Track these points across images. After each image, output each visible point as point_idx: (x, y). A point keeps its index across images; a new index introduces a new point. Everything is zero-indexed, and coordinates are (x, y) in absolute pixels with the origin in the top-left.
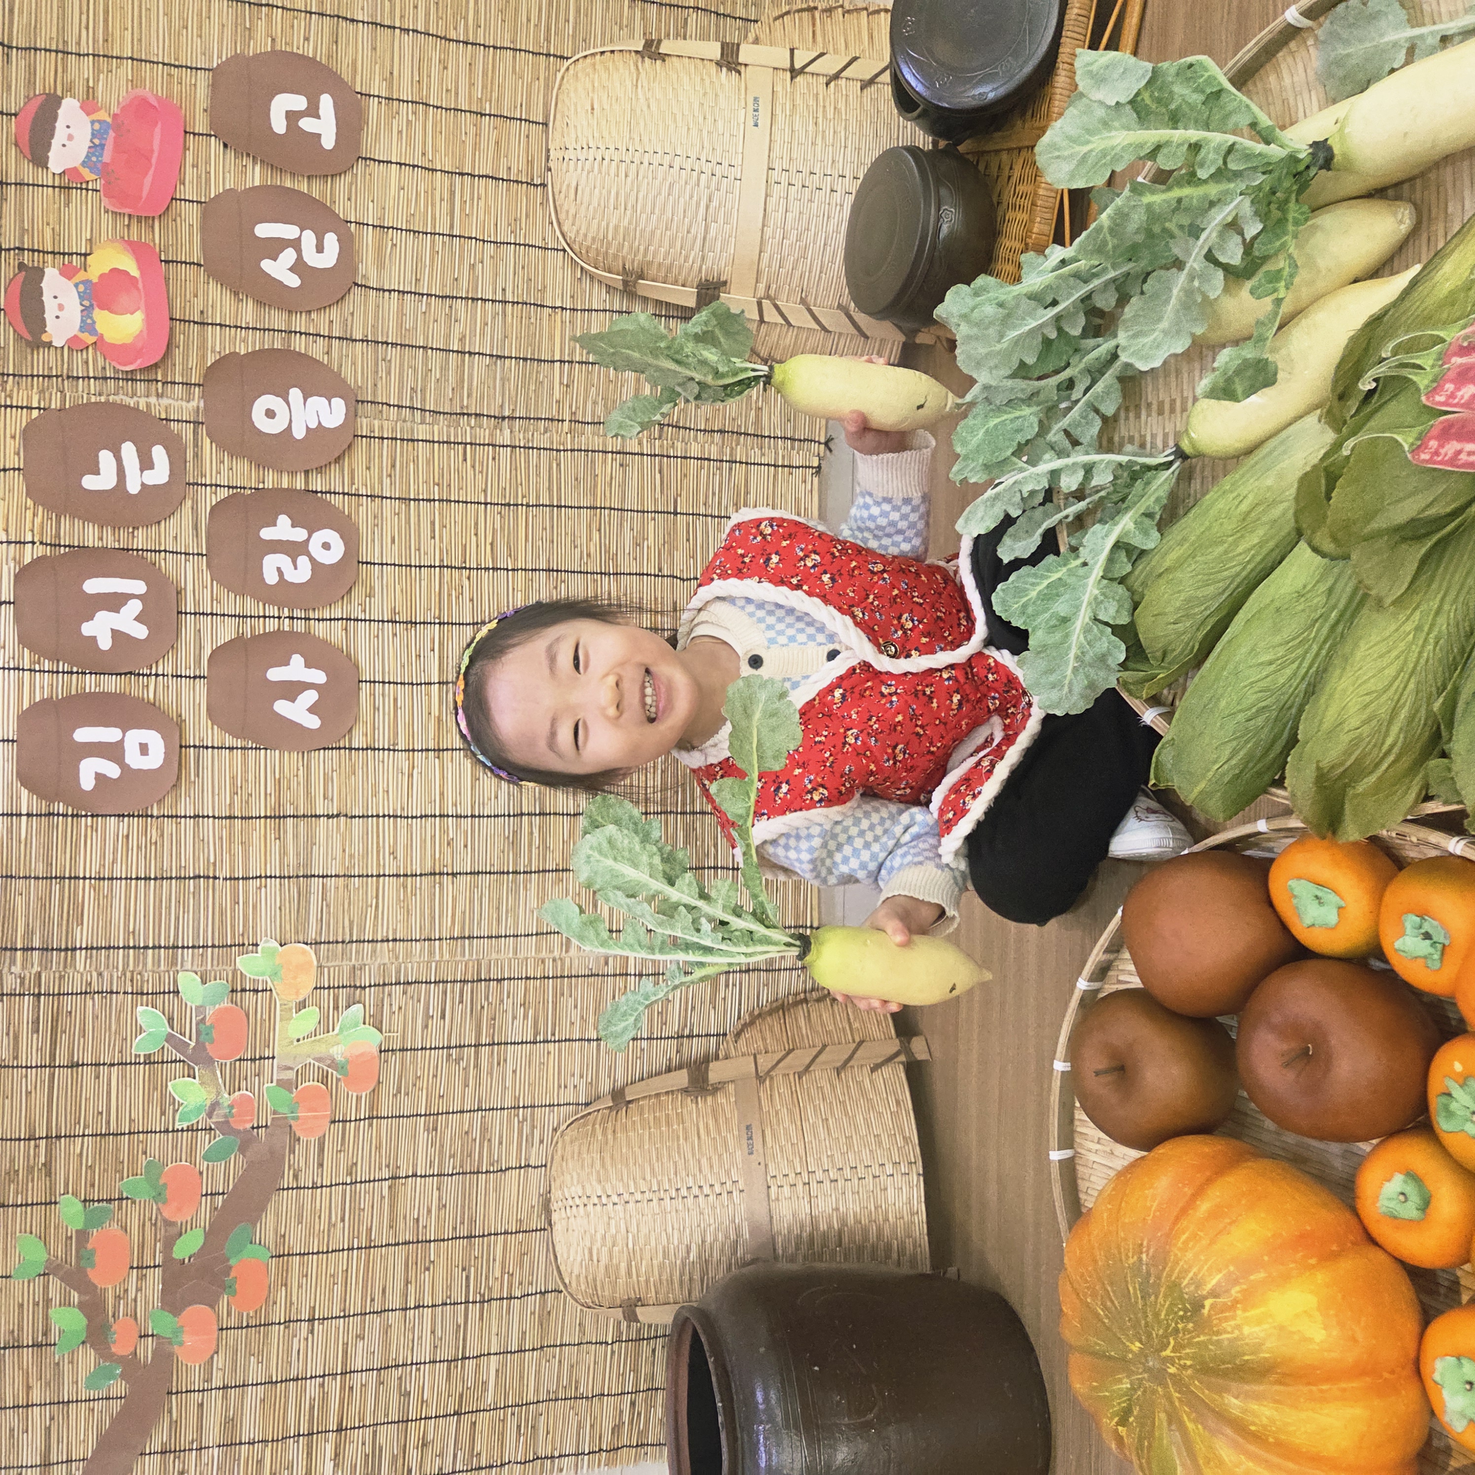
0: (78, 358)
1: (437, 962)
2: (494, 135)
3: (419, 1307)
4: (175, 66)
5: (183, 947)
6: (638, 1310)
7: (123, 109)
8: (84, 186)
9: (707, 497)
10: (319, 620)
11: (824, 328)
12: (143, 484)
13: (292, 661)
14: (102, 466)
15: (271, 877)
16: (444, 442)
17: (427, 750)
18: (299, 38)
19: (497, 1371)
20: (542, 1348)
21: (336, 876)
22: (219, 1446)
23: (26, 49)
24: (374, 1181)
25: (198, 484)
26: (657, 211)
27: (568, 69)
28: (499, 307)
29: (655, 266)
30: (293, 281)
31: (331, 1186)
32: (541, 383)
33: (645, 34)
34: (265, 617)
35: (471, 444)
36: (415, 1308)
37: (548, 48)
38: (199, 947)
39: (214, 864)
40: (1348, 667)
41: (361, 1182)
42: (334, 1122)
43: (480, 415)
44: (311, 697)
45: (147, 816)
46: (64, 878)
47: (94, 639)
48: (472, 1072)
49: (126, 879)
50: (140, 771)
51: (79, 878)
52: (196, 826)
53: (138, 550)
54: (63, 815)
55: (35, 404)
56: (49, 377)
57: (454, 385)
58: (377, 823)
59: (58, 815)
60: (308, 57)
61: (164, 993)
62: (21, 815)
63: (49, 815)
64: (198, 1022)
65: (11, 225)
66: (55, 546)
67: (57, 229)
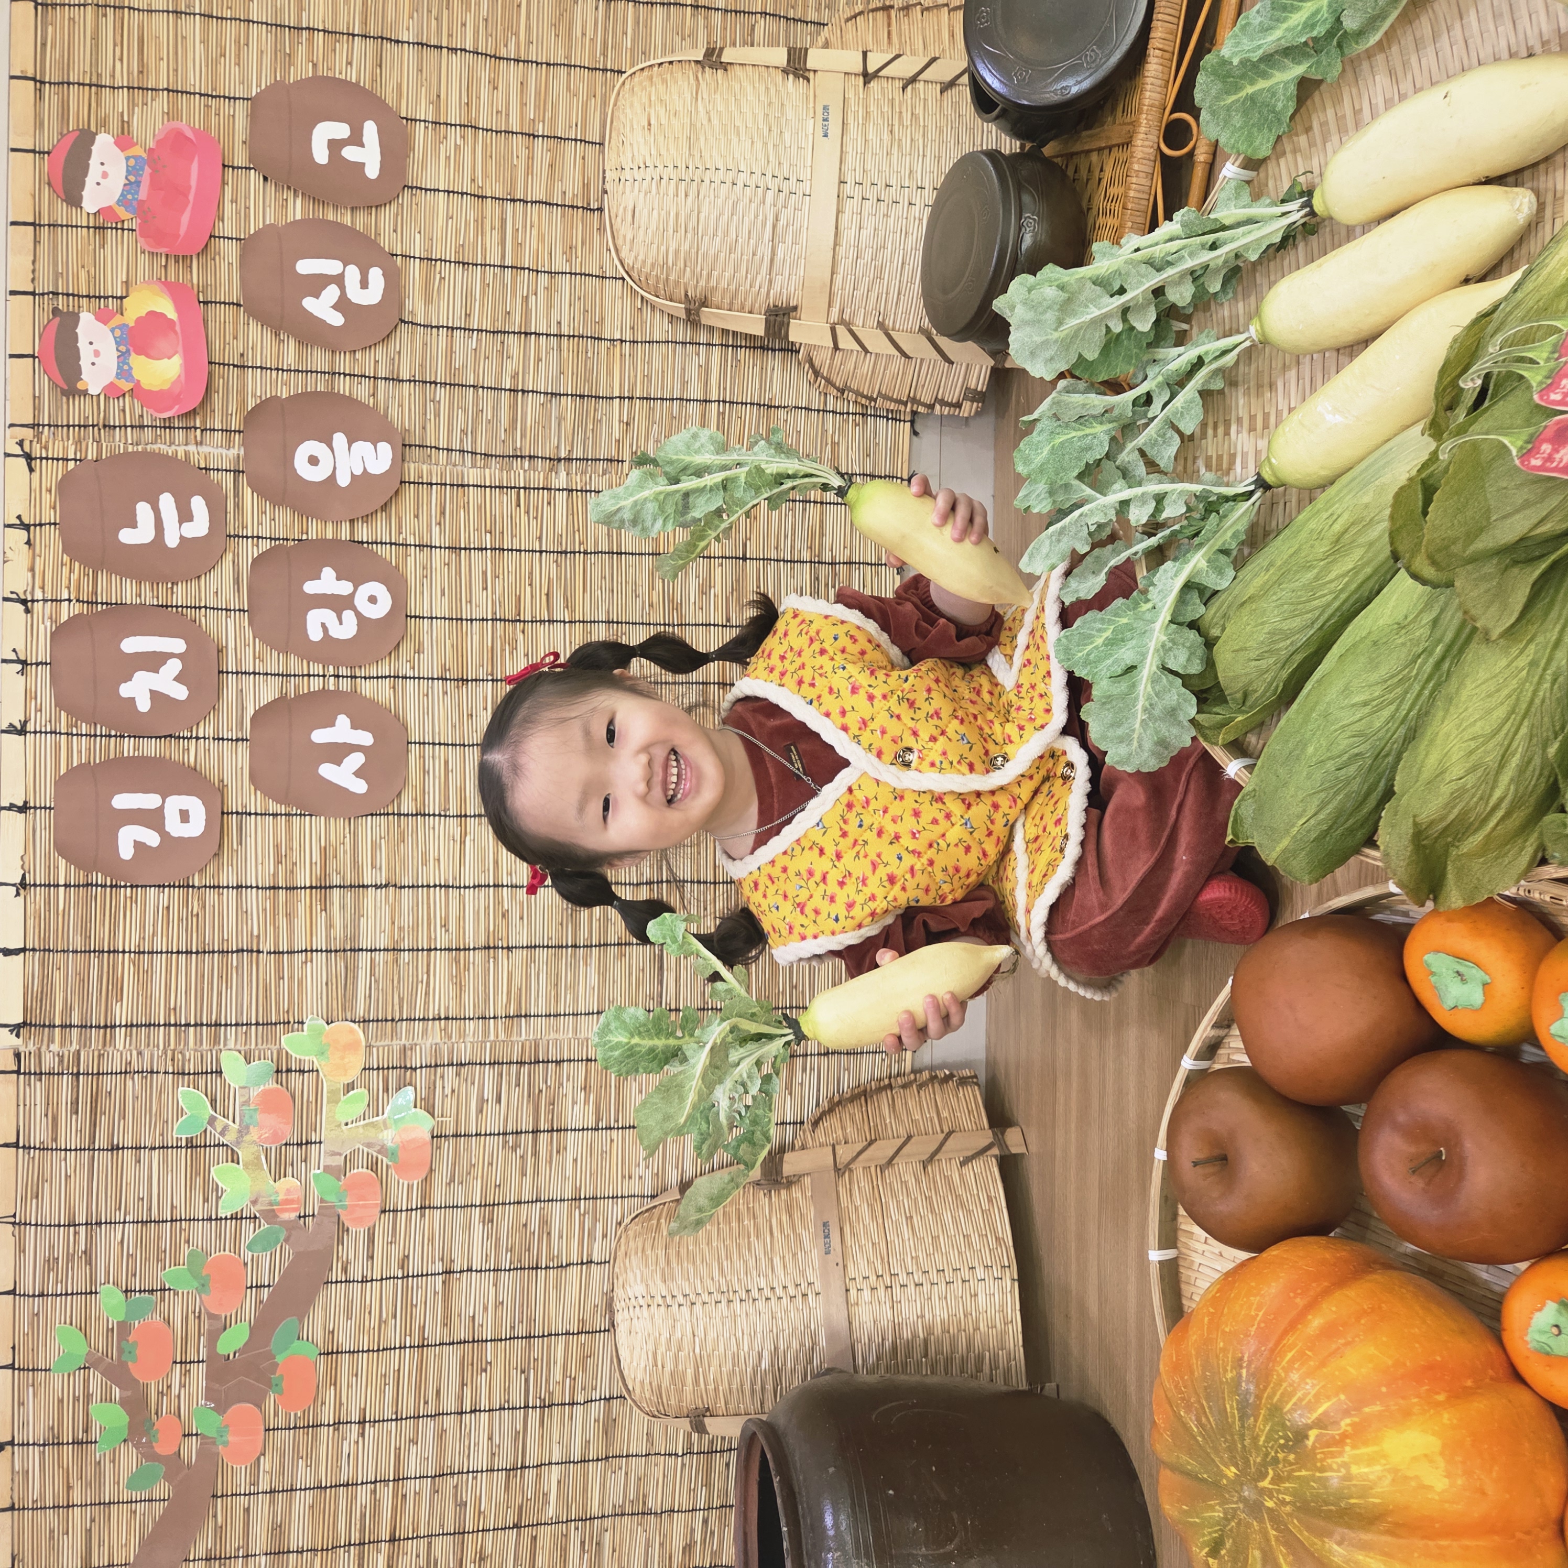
0: (115, 406)
1: (491, 1042)
2: (547, 157)
3: (475, 1411)
4: (213, 97)
5: (226, 1025)
6: (707, 1421)
7: (159, 143)
8: (119, 226)
9: (779, 542)
10: (365, 678)
11: (903, 353)
12: (182, 537)
13: (338, 722)
14: (139, 518)
15: (317, 951)
16: (496, 487)
18: (341, 63)
19: (559, 1482)
20: (607, 1458)
21: (384, 950)
22: (266, 1554)
23: (59, 84)
24: (427, 1275)
25: (238, 536)
26: (719, 233)
27: (624, 83)
28: (553, 341)
29: (719, 292)
30: (337, 319)
31: (382, 1279)
32: (601, 421)
33: (708, 43)
34: (309, 675)
35: (525, 488)
36: (471, 1412)
37: (605, 63)
38: (242, 1025)
39: (258, 937)
40: (1452, 710)
41: (413, 1276)
42: (384, 1211)
43: (534, 457)
44: (356, 760)
45: (188, 886)
46: (103, 951)
47: (132, 700)
48: (530, 1160)
49: (167, 952)
50: (181, 839)
51: (118, 952)
52: (239, 897)
53: (177, 607)
54: (101, 886)
55: (71, 456)
56: (85, 426)
57: (507, 427)
58: (428, 894)
59: (97, 885)
60: (350, 82)
61: (207, 1073)
62: (58, 886)
63: (88, 885)
64: (242, 1104)
65: (44, 268)
66: (92, 603)
67: (92, 272)
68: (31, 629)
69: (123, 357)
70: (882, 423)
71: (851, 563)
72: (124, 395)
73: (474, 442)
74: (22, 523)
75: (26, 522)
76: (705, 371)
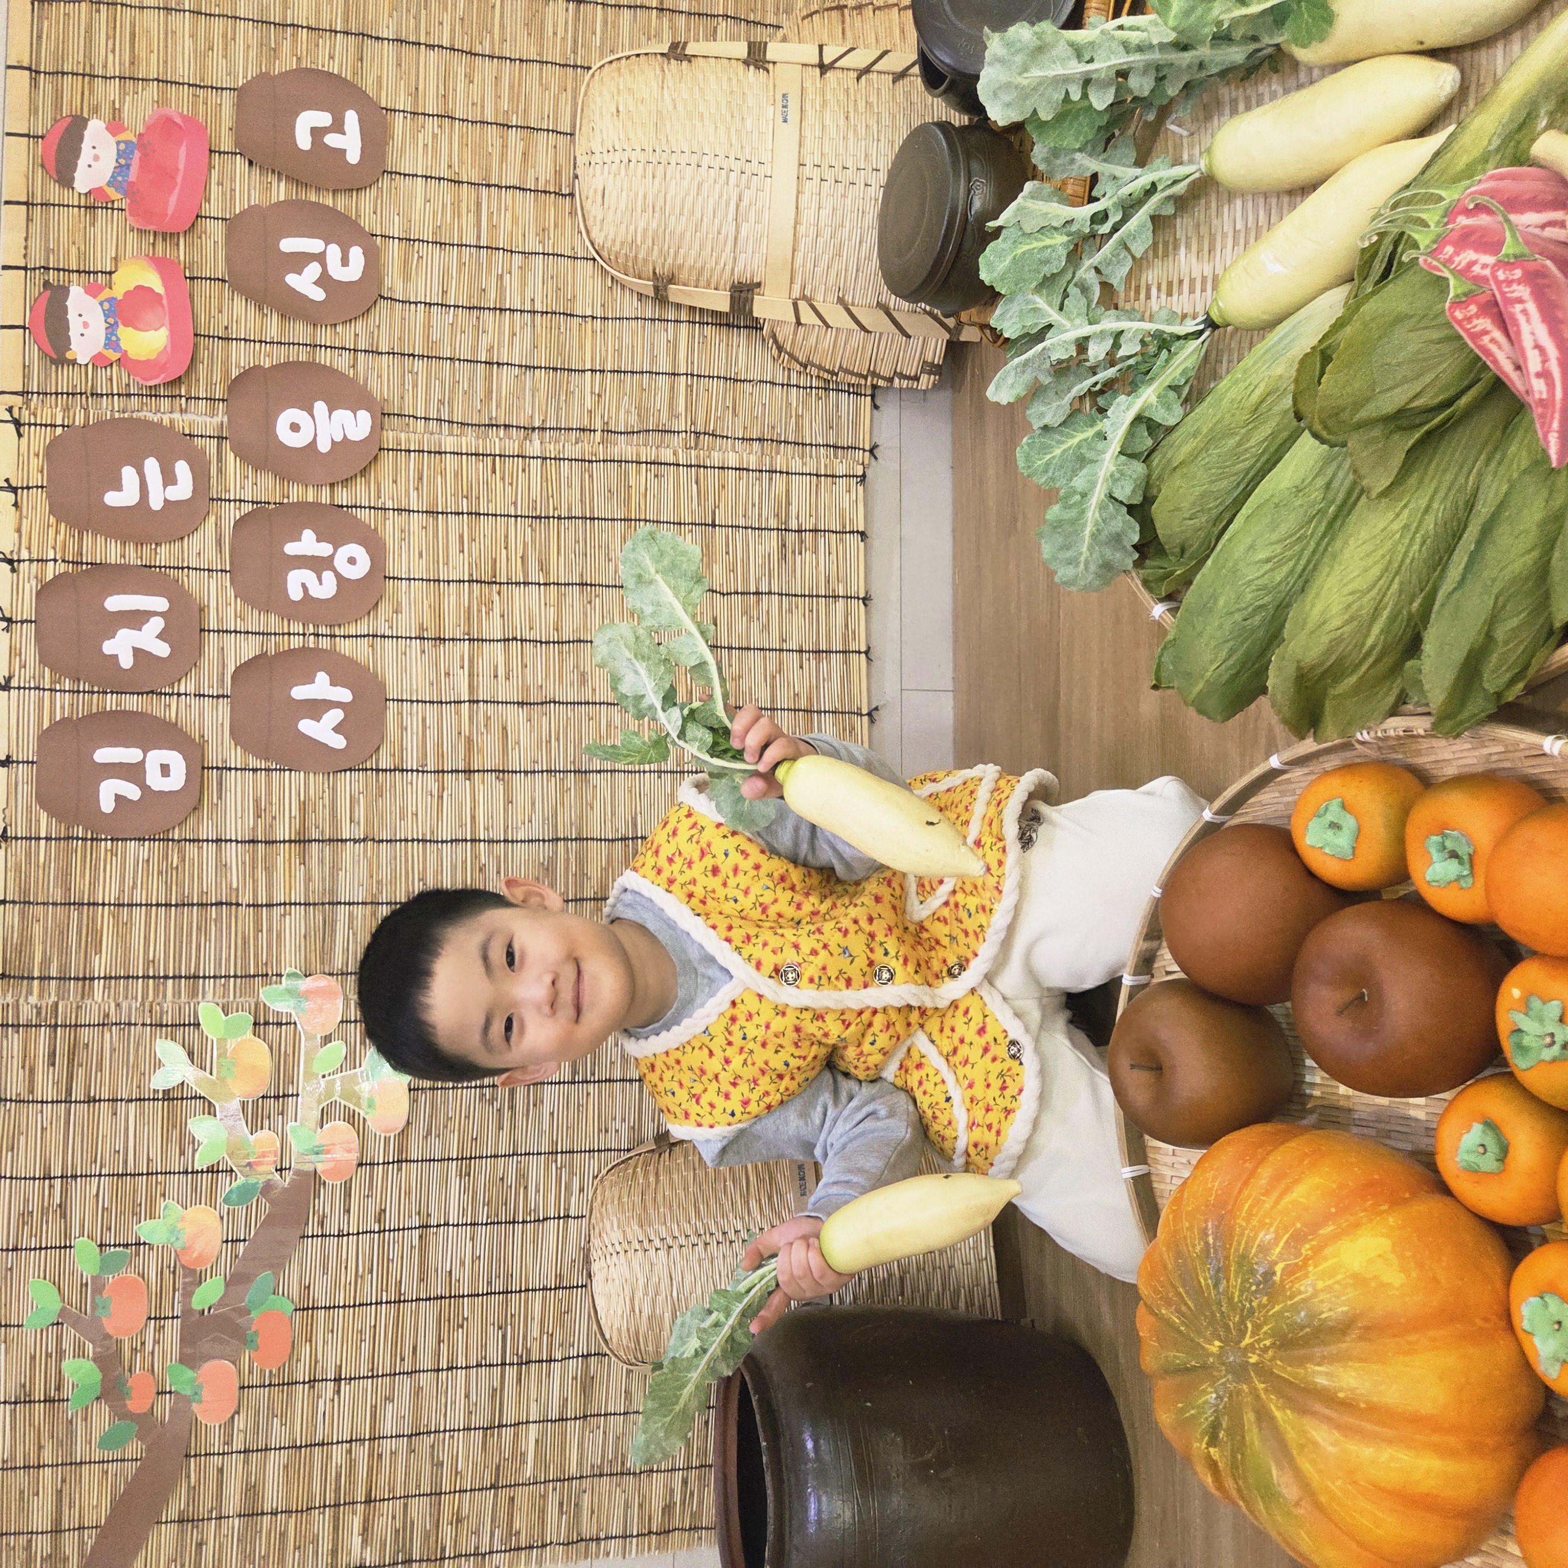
0: (103, 375)
2: (520, 146)
3: (452, 1368)
4: (201, 87)
5: (204, 977)
9: (747, 510)
10: (344, 637)
11: (863, 328)
12: (166, 500)
13: (317, 680)
14: (124, 482)
15: (295, 904)
16: (471, 454)
17: (457, 771)
18: (324, 57)
19: (537, 1441)
20: (585, 1417)
21: (363, 903)
22: (240, 1516)
23: (53, 73)
24: (404, 1229)
25: (221, 500)
26: (685, 213)
27: (593, 75)
28: (528, 317)
29: (686, 269)
30: (318, 295)
31: (358, 1234)
32: (573, 393)
33: (673, 39)
34: (289, 634)
35: (500, 456)
36: (448, 1369)
37: (575, 60)
38: (221, 977)
39: (237, 889)
41: (390, 1231)
42: (360, 1165)
43: (509, 426)
44: (336, 716)
45: (168, 840)
46: (83, 904)
47: (115, 657)
48: (507, 1114)
49: (146, 905)
50: (161, 793)
51: (98, 904)
52: (219, 850)
53: (160, 567)
54: (82, 839)
55: (59, 422)
56: (73, 394)
57: (483, 397)
58: (406, 848)
59: (78, 838)
60: (332, 74)
61: (184, 1025)
62: (39, 838)
63: (68, 838)
64: (219, 1056)
65: (36, 245)
66: (77, 563)
67: (82, 247)
68: (16, 589)
69: (111, 329)
70: (843, 397)
72: (111, 365)
74: (10, 486)
75: (14, 485)
76: (673, 346)
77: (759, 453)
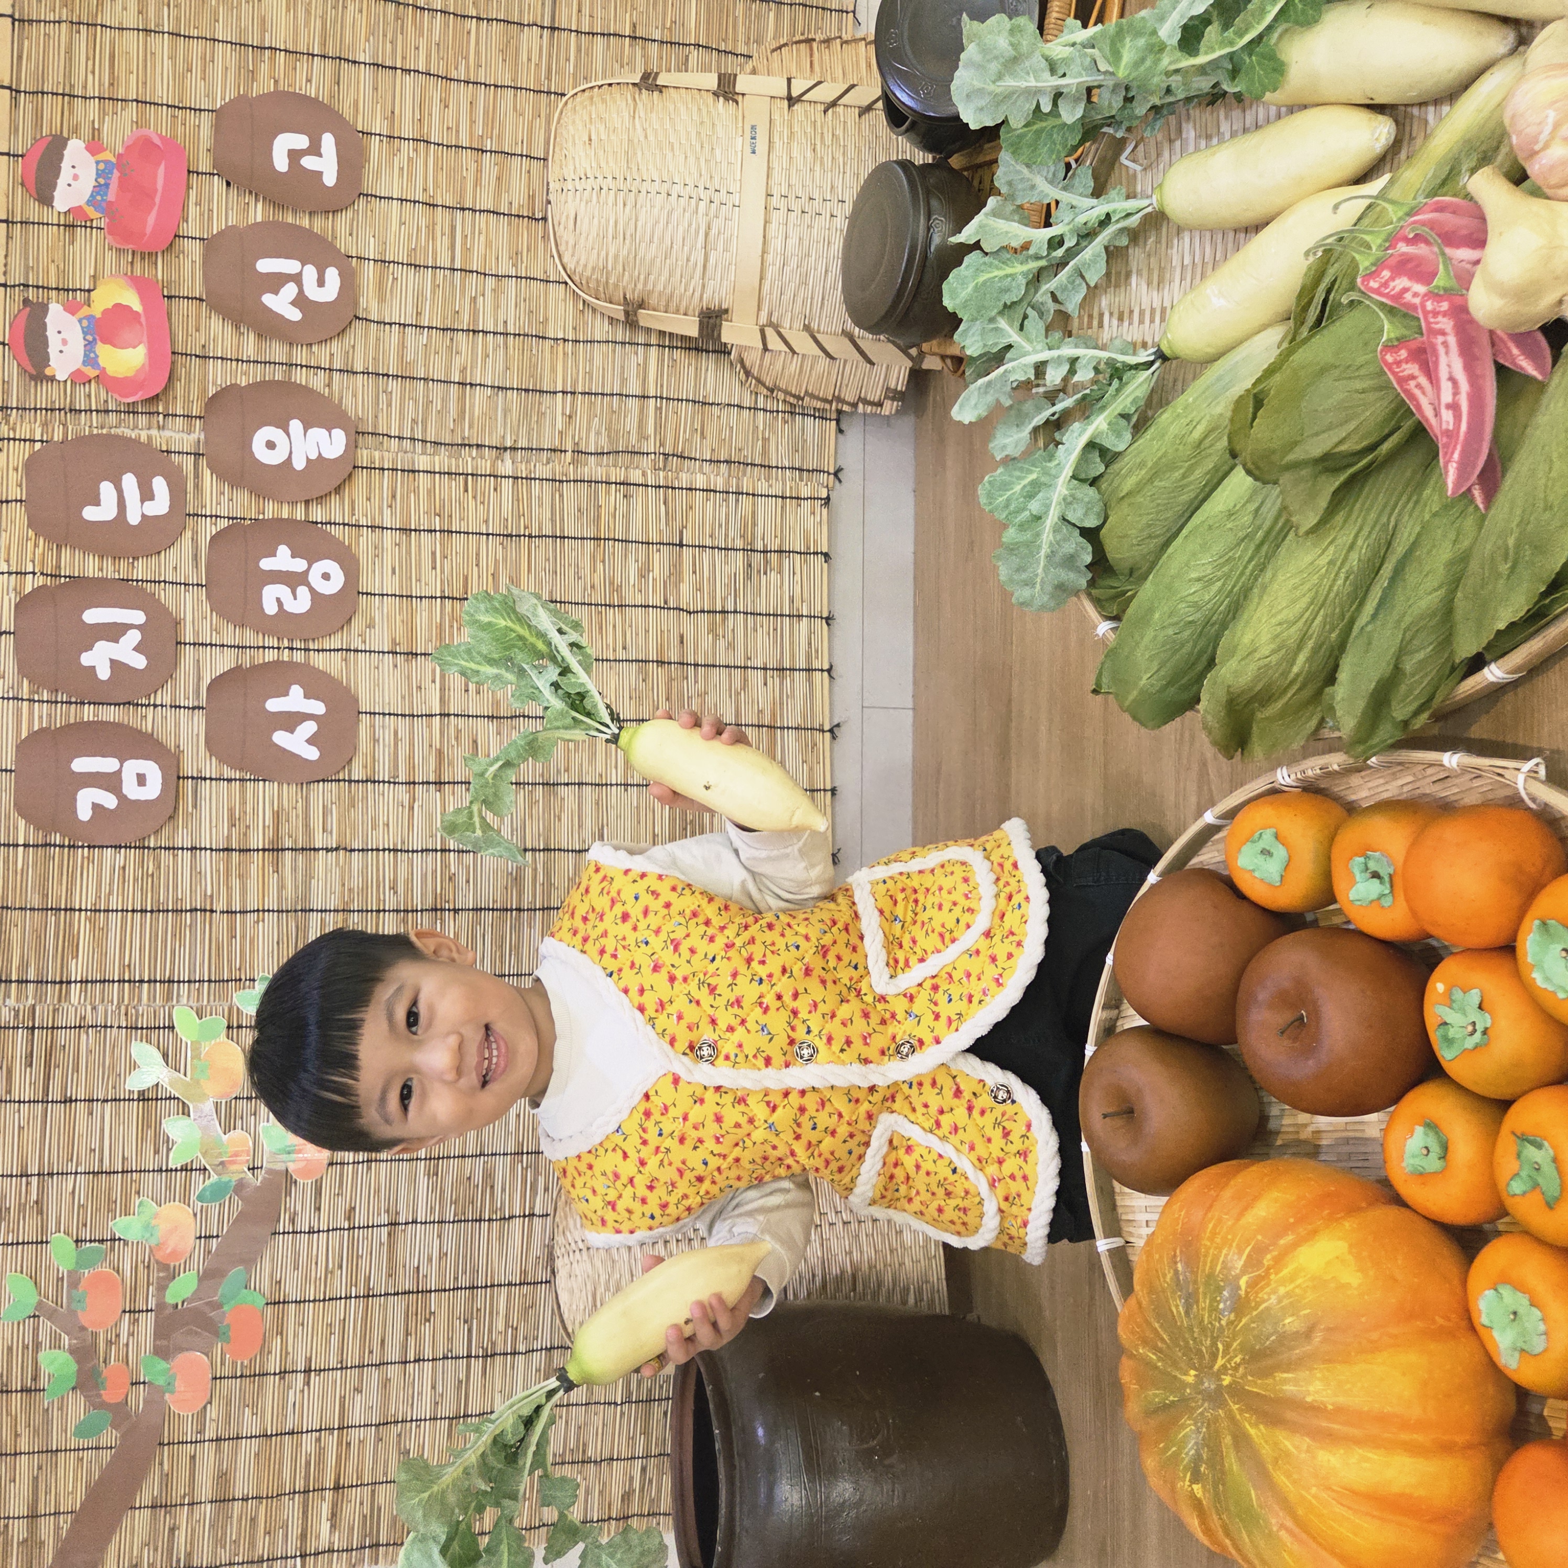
2: (495, 171)
3: (419, 1360)
4: (179, 108)
5: (179, 982)
8: (88, 224)
9: (713, 529)
10: (318, 651)
11: (828, 355)
12: (143, 516)
13: (291, 692)
14: (102, 497)
15: (269, 911)
16: (445, 473)
17: (428, 783)
18: (301, 80)
22: (212, 1502)
23: (32, 91)
24: (373, 1226)
25: (198, 515)
26: (656, 239)
27: (566, 103)
28: (500, 339)
29: (656, 295)
30: (295, 315)
31: (328, 1230)
32: (544, 414)
33: (645, 70)
34: (264, 647)
35: (472, 475)
36: (415, 1361)
37: (549, 86)
38: (195, 982)
39: (212, 896)
41: (359, 1228)
42: (331, 1164)
43: (481, 446)
44: (310, 728)
45: (144, 848)
46: (60, 909)
47: (93, 668)
49: (122, 911)
50: (137, 802)
51: (75, 910)
52: (194, 857)
53: (137, 581)
54: (60, 846)
55: (38, 437)
56: (52, 410)
57: (456, 417)
58: (378, 857)
59: (55, 846)
60: (310, 97)
62: (17, 845)
63: (46, 845)
64: (192, 1058)
65: (16, 261)
66: (56, 576)
67: (62, 266)
69: (89, 346)
70: (809, 421)
71: (781, 552)
72: (90, 381)
73: (425, 430)
76: (644, 369)
77: (726, 475)
